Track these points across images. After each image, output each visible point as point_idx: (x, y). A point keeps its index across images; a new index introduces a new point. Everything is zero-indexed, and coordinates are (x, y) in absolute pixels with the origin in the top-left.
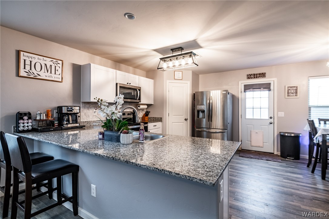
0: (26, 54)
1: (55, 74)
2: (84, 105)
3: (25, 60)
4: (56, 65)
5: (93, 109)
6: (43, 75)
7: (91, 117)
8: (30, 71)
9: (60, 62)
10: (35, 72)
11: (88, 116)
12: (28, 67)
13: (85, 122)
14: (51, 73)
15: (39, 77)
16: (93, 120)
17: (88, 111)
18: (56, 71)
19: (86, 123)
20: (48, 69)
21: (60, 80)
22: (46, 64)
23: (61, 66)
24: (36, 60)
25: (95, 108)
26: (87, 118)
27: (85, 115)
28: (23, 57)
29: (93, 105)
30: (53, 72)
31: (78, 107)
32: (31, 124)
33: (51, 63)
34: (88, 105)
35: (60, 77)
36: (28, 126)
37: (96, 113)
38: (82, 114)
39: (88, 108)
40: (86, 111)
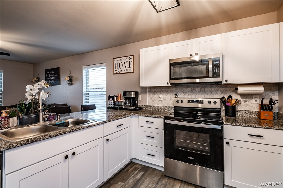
0: (116, 59)
1: (129, 67)
2: (150, 90)
3: (115, 63)
4: (130, 60)
5: (158, 94)
6: (124, 70)
7: (157, 102)
8: (118, 69)
9: (132, 57)
11: (153, 101)
12: (117, 67)
13: (151, 106)
14: (127, 67)
15: (121, 72)
16: (158, 105)
17: (153, 96)
18: (130, 65)
19: (151, 107)
20: (125, 65)
21: (132, 71)
22: (124, 62)
23: (132, 60)
24: (120, 61)
25: (160, 93)
26: (153, 103)
27: (151, 99)
28: (114, 62)
29: (159, 90)
30: (128, 66)
31: (133, 92)
32: (113, 103)
33: (127, 60)
34: (154, 90)
35: (132, 68)
36: (111, 104)
37: (162, 98)
38: (148, 98)
39: (155, 93)
40: (152, 95)
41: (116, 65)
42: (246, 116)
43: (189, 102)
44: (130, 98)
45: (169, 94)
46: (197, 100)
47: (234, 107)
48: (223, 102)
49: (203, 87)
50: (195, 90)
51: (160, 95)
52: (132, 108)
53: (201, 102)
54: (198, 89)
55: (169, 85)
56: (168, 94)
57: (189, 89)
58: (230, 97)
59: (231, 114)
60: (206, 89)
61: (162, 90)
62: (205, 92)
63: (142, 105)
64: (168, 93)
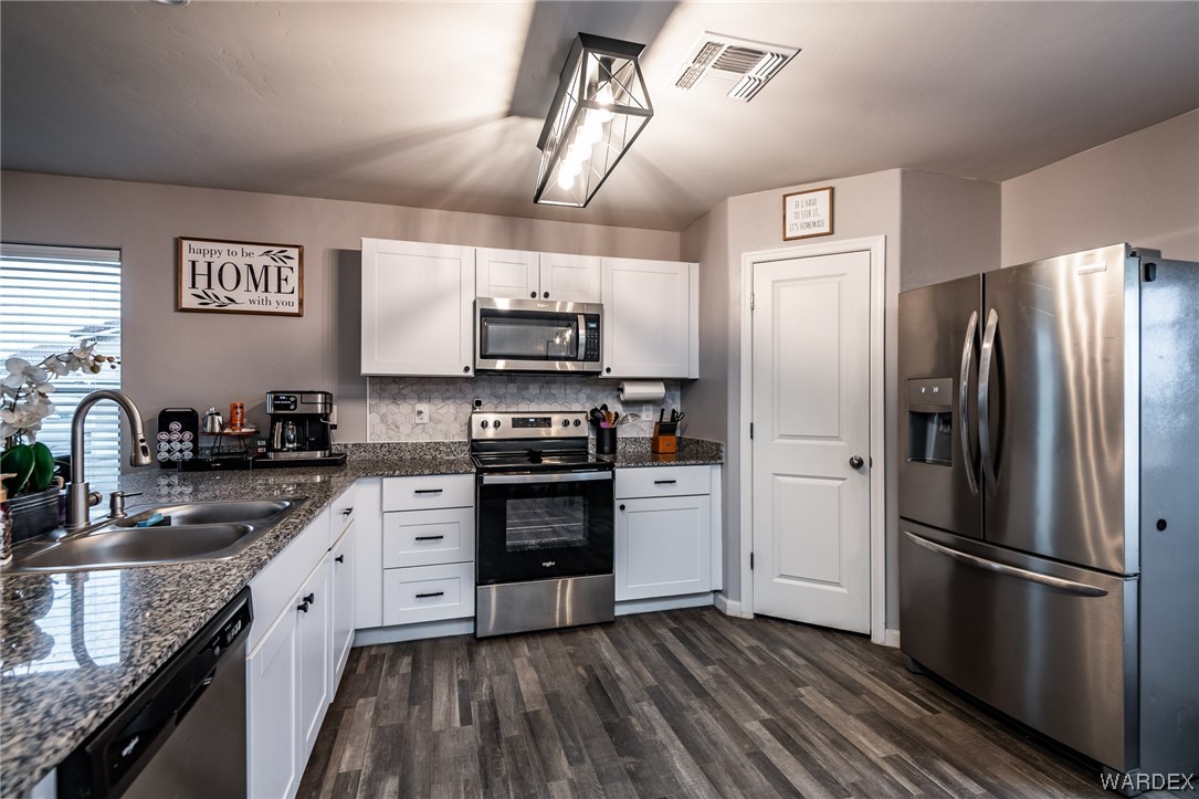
0: (196, 245)
1: (279, 291)
2: (378, 386)
3: (194, 263)
4: (281, 264)
5: (413, 402)
6: (245, 298)
7: (405, 428)
8: (209, 292)
9: (294, 253)
10: (221, 293)
11: (393, 427)
12: (202, 282)
13: (382, 445)
14: (266, 290)
15: (232, 307)
16: (410, 441)
17: (393, 408)
18: (283, 282)
19: (384, 449)
20: (258, 280)
21: (295, 309)
22: (250, 266)
23: (295, 263)
24: (224, 258)
25: (420, 399)
26: (392, 433)
27: (382, 421)
28: (187, 257)
29: (415, 388)
30: (273, 288)
31: (320, 395)
33: (267, 260)
34: (394, 388)
35: (295, 298)
36: (181, 451)
37: (425, 414)
38: (372, 418)
39: (396, 398)
40: (386, 407)
41: (201, 268)
42: (630, 449)
43: (516, 423)
45: (452, 401)
46: (536, 419)
47: (613, 432)
48: (596, 419)
49: (547, 383)
50: (527, 388)
51: (420, 407)
53: (547, 422)
54: (533, 389)
55: (471, 373)
56: (447, 402)
57: (512, 388)
58: (605, 407)
59: (606, 448)
60: (554, 388)
61: (427, 387)
62: (551, 398)
63: (346, 446)
64: (448, 398)
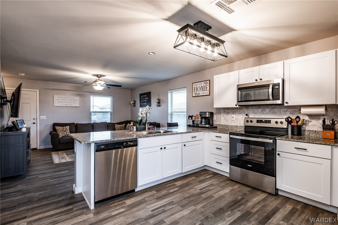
0: (195, 84)
2: (224, 111)
4: (206, 85)
5: (231, 114)
6: (201, 93)
7: (230, 121)
8: (196, 93)
9: (208, 82)
10: (198, 92)
12: (195, 90)
13: (224, 125)
15: (199, 95)
16: (230, 125)
17: (227, 116)
18: (207, 88)
20: (203, 89)
21: (208, 94)
22: (202, 86)
23: (208, 84)
24: (198, 85)
25: (233, 114)
26: (227, 122)
27: (225, 119)
28: (194, 86)
29: (232, 111)
30: (205, 90)
31: (207, 113)
32: (192, 122)
33: (204, 85)
34: (227, 111)
35: (208, 92)
37: (234, 118)
38: (222, 118)
39: (228, 113)
40: (225, 116)
41: (195, 89)
43: (258, 121)
44: (205, 118)
45: (241, 114)
46: (265, 120)
49: (272, 108)
50: (265, 110)
51: (233, 116)
52: (207, 126)
53: (269, 122)
54: (267, 110)
55: (238, 106)
56: (240, 115)
57: (260, 110)
60: (275, 110)
61: (235, 110)
62: (274, 113)
63: (217, 125)
64: (240, 113)
